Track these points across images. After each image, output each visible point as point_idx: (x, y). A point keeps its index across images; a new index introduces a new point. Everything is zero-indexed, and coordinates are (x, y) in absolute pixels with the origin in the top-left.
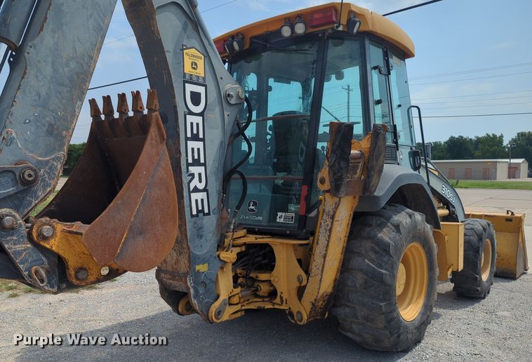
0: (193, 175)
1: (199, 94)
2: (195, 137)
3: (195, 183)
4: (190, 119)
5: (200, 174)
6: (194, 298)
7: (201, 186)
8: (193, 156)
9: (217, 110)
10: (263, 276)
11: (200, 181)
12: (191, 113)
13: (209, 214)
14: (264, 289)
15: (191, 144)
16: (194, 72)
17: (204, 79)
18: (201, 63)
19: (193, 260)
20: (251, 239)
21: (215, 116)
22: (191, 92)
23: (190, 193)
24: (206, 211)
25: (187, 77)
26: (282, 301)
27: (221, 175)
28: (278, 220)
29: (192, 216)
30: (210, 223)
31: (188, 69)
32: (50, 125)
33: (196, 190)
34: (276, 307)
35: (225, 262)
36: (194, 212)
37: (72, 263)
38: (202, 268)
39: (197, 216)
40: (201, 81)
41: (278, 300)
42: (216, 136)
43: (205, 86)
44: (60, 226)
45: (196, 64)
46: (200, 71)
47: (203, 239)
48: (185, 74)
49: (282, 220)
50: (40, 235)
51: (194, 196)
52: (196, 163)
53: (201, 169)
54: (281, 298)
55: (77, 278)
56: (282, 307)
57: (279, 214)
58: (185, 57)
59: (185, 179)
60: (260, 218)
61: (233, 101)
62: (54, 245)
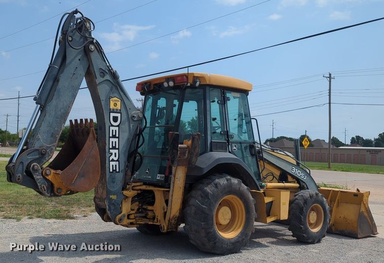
0: (112, 154)
1: (117, 117)
2: (114, 137)
3: (113, 157)
4: (112, 128)
5: (115, 154)
6: (108, 210)
7: (116, 159)
8: (112, 145)
9: (127, 123)
10: (150, 208)
11: (115, 156)
12: (112, 126)
13: (119, 172)
14: (150, 214)
15: (111, 140)
16: (115, 108)
17: (120, 110)
18: (119, 104)
19: (109, 193)
20: (144, 187)
21: (125, 127)
22: (113, 117)
23: (109, 161)
24: (118, 170)
25: (111, 110)
26: (157, 221)
27: (127, 154)
28: (157, 178)
29: (110, 172)
30: (120, 177)
31: (112, 106)
32: (52, 133)
33: (113, 160)
34: (154, 223)
35: (127, 197)
36: (111, 171)
37: (56, 186)
38: (114, 197)
39: (112, 172)
40: (118, 111)
41: (156, 220)
42: (125, 136)
43: (121, 113)
44: (53, 171)
45: (116, 104)
46: (119, 107)
47: (115, 184)
48: (110, 109)
49: (159, 178)
50: (46, 173)
51: (112, 163)
52: (114, 148)
53: (117, 151)
54: (157, 219)
55: (57, 192)
56: (157, 224)
57: (158, 175)
58: (111, 102)
59: (107, 155)
60: (150, 177)
61: (135, 119)
62: (49, 178)
